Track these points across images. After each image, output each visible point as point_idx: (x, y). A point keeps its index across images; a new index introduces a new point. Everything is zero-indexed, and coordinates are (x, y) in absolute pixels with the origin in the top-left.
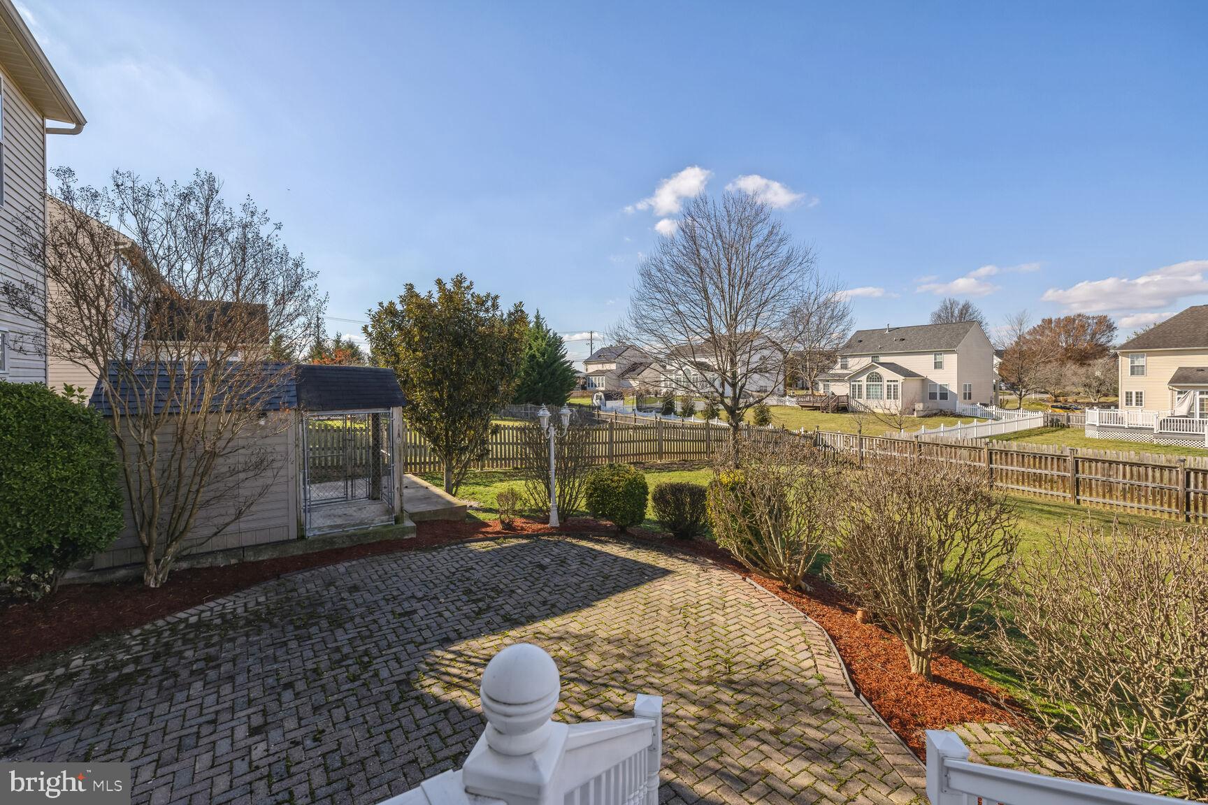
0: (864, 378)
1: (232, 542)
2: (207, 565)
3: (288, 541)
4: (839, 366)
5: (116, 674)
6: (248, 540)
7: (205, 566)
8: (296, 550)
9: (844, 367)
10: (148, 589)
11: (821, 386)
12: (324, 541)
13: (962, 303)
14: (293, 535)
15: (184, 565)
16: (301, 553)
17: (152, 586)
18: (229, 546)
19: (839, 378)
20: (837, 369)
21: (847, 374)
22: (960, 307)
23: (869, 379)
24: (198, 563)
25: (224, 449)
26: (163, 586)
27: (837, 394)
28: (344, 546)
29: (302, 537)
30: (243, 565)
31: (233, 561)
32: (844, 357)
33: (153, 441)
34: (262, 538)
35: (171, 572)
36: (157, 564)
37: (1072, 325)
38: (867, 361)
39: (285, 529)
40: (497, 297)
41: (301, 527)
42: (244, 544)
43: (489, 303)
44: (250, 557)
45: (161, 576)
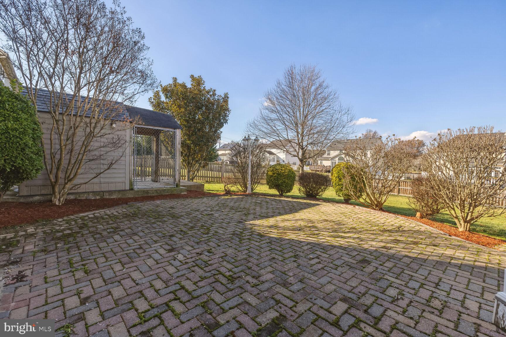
0: (337, 159)
1: (97, 188)
2: (84, 198)
3: (125, 190)
4: (327, 154)
5: (61, 234)
6: (104, 187)
7: (83, 198)
8: (130, 195)
9: (329, 154)
10: (55, 205)
11: (319, 162)
12: (144, 191)
13: (374, 131)
14: (128, 188)
15: (72, 197)
16: (132, 196)
17: (57, 204)
18: (95, 190)
19: (327, 159)
20: (325, 156)
21: (330, 158)
22: (373, 133)
23: (339, 159)
24: (79, 197)
25: (98, 133)
26: (63, 205)
27: (325, 165)
28: (153, 195)
29: (132, 189)
30: (103, 200)
31: (98, 197)
32: (329, 151)
33: (64, 120)
34: (112, 188)
35: (66, 200)
36: (60, 194)
37: (410, 143)
38: (337, 152)
39: (124, 184)
40: (215, 90)
41: (131, 184)
42: (103, 190)
43: (211, 93)
44: (107, 196)
45: (62, 199)
